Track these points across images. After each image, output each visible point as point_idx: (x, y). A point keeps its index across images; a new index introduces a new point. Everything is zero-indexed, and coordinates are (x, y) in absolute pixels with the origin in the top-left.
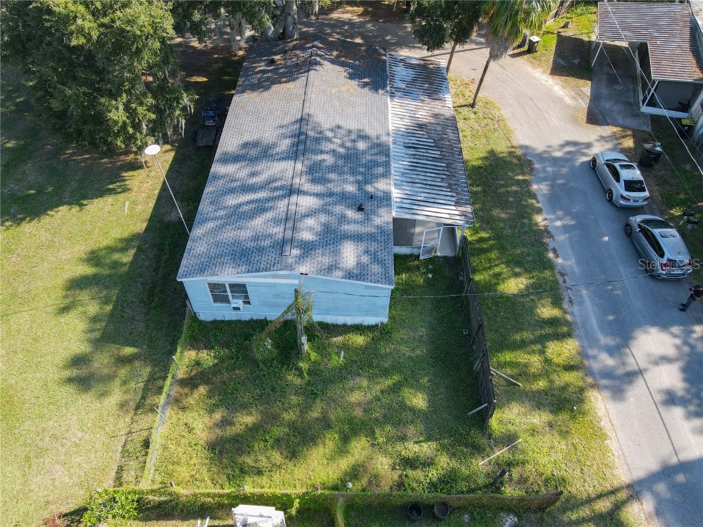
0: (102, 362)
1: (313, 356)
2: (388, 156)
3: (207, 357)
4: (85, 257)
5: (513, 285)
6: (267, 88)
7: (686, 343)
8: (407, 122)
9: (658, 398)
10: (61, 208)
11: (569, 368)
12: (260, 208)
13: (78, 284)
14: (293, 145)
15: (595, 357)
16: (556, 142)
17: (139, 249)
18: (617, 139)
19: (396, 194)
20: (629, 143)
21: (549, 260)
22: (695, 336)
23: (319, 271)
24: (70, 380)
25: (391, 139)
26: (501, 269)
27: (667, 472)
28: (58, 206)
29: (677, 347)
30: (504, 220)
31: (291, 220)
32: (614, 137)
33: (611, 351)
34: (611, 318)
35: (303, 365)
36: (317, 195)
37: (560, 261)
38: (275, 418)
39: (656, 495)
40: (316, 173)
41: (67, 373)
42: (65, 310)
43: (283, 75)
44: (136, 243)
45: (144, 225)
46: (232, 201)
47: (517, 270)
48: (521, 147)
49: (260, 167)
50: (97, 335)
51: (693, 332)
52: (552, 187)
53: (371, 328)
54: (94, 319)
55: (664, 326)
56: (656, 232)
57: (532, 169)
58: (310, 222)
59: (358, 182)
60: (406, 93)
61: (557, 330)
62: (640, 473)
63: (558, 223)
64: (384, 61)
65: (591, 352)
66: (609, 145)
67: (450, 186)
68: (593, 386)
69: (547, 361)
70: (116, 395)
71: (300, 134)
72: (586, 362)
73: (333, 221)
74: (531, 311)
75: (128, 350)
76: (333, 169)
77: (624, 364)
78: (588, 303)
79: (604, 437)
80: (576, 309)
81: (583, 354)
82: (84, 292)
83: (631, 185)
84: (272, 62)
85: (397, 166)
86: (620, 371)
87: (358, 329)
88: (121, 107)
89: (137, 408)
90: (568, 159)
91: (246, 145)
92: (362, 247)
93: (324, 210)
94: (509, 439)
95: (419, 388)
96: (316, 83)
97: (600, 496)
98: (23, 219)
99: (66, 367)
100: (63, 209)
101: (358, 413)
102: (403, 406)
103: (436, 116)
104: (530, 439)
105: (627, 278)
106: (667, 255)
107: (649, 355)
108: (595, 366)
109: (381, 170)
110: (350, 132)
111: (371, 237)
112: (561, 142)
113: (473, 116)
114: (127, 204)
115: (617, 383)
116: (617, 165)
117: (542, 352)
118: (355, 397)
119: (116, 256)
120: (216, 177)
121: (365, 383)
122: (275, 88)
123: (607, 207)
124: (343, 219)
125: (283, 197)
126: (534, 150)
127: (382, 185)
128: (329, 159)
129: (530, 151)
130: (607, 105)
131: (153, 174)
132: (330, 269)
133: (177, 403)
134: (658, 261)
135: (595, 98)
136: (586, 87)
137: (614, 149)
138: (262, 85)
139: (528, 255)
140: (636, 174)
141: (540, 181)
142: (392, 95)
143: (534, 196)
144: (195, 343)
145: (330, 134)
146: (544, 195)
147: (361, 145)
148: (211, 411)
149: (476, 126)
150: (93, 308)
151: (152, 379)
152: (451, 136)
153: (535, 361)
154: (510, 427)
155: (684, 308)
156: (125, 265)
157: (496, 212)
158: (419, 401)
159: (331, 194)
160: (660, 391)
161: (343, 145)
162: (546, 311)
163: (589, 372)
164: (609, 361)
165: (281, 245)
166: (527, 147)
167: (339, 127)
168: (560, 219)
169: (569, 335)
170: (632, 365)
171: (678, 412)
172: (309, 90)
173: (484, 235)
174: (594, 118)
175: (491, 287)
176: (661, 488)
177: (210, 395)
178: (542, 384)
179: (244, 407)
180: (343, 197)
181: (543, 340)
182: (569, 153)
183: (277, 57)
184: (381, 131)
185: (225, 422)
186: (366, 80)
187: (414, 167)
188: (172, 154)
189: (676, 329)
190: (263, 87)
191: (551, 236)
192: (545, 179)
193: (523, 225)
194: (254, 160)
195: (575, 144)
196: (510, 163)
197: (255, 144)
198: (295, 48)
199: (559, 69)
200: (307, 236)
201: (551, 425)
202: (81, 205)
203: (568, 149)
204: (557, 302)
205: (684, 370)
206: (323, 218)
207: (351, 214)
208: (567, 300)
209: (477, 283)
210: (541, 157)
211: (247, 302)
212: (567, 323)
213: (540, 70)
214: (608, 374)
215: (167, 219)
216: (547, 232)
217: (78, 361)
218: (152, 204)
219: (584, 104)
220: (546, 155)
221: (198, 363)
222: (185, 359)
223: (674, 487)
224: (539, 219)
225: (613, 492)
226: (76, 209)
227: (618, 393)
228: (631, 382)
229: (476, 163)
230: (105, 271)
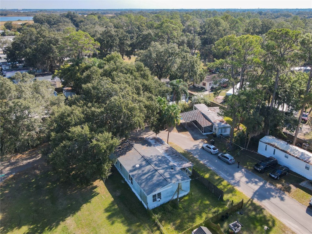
0: (134, 228)
2: (167, 158)
4: (104, 212)
5: (207, 176)
6: (125, 154)
7: (243, 173)
8: (163, 151)
9: (245, 183)
11: (228, 185)
12: (152, 176)
13: (109, 217)
14: (146, 162)
15: (231, 182)
16: (192, 146)
17: (118, 204)
19: (175, 164)
20: (206, 142)
23: (176, 181)
25: (164, 155)
26: (202, 174)
27: (255, 193)
28: (82, 205)
29: (242, 174)
31: (162, 175)
32: (202, 141)
33: (232, 179)
34: (228, 174)
36: (162, 169)
37: (211, 168)
38: (184, 218)
39: (255, 197)
42: (112, 223)
43: (127, 150)
44: (115, 203)
46: (144, 178)
47: (205, 173)
48: (185, 150)
49: (143, 169)
50: (127, 224)
51: (243, 171)
52: (198, 155)
53: (187, 195)
54: (122, 222)
55: (238, 172)
56: (224, 155)
59: (166, 165)
60: (157, 145)
61: (221, 180)
62: (251, 196)
63: (205, 162)
64: (146, 140)
67: (183, 160)
68: (234, 186)
69: (224, 186)
70: (145, 232)
71: (145, 159)
74: (214, 179)
75: (138, 224)
76: (159, 164)
77: (236, 181)
78: (222, 174)
79: (242, 193)
81: (228, 182)
82: (113, 218)
83: (214, 149)
84: (120, 148)
85: (170, 160)
87: (184, 196)
89: (152, 232)
92: (179, 175)
93: (166, 171)
94: (228, 200)
95: (206, 200)
96: (137, 149)
97: (248, 201)
100: (84, 205)
101: (198, 210)
102: (205, 205)
103: (167, 148)
104: (231, 199)
105: (226, 167)
106: (230, 158)
107: (239, 177)
108: (232, 183)
109: (168, 161)
110: (155, 156)
111: (179, 173)
112: (193, 146)
114: (102, 196)
115: (237, 184)
116: (208, 146)
117: (222, 185)
118: (195, 208)
119: (113, 208)
120: (134, 175)
121: (195, 205)
122: (127, 153)
123: (211, 155)
124: (171, 172)
125: (156, 172)
126: (189, 149)
127: (171, 164)
128: (157, 162)
130: (196, 135)
131: (101, 187)
132: (178, 180)
134: (228, 160)
135: (192, 135)
136: (188, 133)
137: (204, 144)
139: (205, 169)
140: (213, 146)
141: (195, 155)
142: (155, 146)
143: (196, 158)
145: (151, 158)
146: (198, 158)
147: (160, 158)
148: (169, 224)
150: (119, 220)
152: (174, 151)
153: (222, 187)
154: (227, 199)
155: (238, 167)
156: (117, 208)
158: (207, 202)
160: (245, 182)
161: (156, 159)
163: (232, 184)
164: (233, 181)
165: (165, 180)
166: (187, 149)
169: (224, 180)
171: (250, 184)
174: (195, 139)
176: (256, 196)
177: (166, 222)
178: (226, 190)
179: (175, 220)
181: (220, 182)
182: (196, 148)
183: (120, 146)
184: (161, 154)
185: (174, 224)
186: (147, 145)
188: (102, 181)
189: (240, 171)
190: (124, 154)
193: (199, 164)
194: (139, 169)
195: (196, 145)
196: (186, 154)
198: (123, 143)
199: (179, 131)
200: (168, 176)
201: (233, 195)
202: (89, 202)
203: (196, 147)
204: (217, 175)
205: (246, 177)
206: (167, 173)
207: (171, 170)
210: (191, 150)
211: (161, 199)
212: (221, 178)
213: (176, 132)
214: (235, 183)
215: (117, 195)
216: (205, 164)
217: (128, 231)
219: (191, 137)
223: (257, 195)
224: (201, 162)
225: (250, 200)
226: (88, 204)
227: (239, 185)
228: (239, 183)
230: (113, 212)
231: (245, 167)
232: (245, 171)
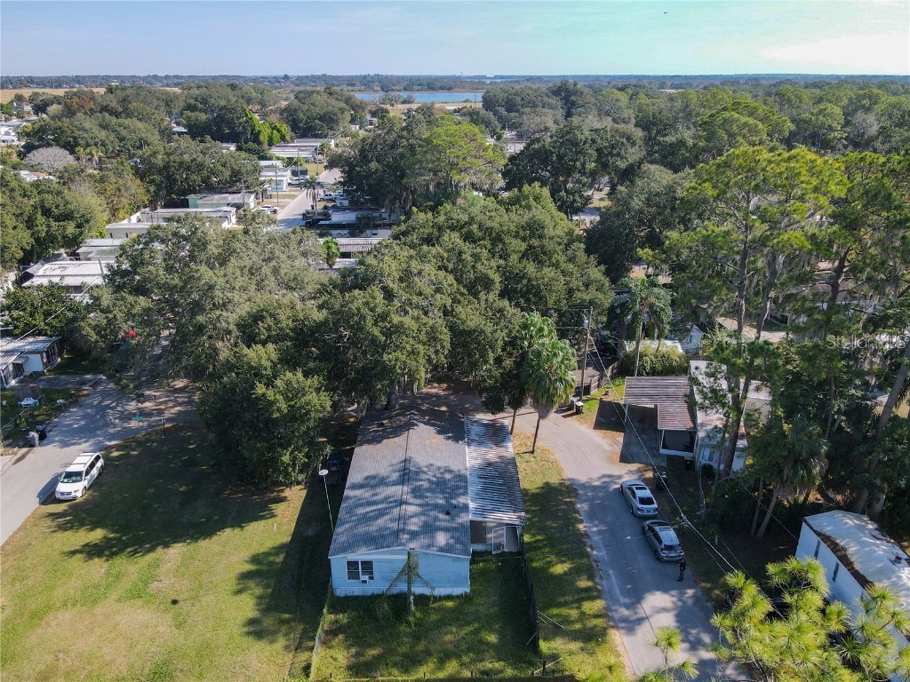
0: (268, 622)
1: (418, 614)
2: (466, 482)
3: (343, 618)
4: (247, 559)
5: (559, 569)
6: (380, 442)
7: (680, 600)
8: (479, 461)
10: (226, 530)
11: (596, 616)
12: (381, 513)
13: (245, 576)
14: (400, 476)
15: (616, 611)
16: (596, 475)
17: (287, 555)
18: (641, 472)
19: (472, 505)
20: (649, 474)
21: (587, 552)
22: (686, 596)
23: (422, 547)
24: (248, 633)
25: (468, 472)
26: (552, 558)
29: (674, 603)
30: (555, 528)
31: (402, 519)
32: (639, 470)
34: (629, 587)
35: (411, 619)
36: (418, 505)
37: (595, 552)
38: (393, 651)
40: (417, 492)
41: (246, 629)
42: (239, 592)
43: (391, 433)
44: (285, 550)
45: (290, 538)
46: (361, 511)
47: (563, 559)
48: (569, 479)
49: (378, 490)
50: (264, 606)
51: (686, 593)
52: (592, 506)
53: (458, 597)
54: (260, 598)
55: (666, 590)
56: (658, 529)
57: (577, 494)
58: (415, 520)
59: (445, 498)
60: (480, 443)
61: (590, 595)
63: (595, 529)
64: (463, 422)
65: (613, 608)
66: (635, 477)
67: (510, 501)
68: (613, 627)
69: (583, 613)
70: (281, 642)
71: (405, 469)
72: (610, 614)
73: (430, 520)
74: (573, 583)
75: (286, 616)
76: (429, 490)
77: (636, 614)
78: (613, 578)
80: (604, 583)
81: (607, 608)
82: (250, 581)
83: (644, 501)
84: (382, 425)
85: (471, 489)
86: (634, 618)
87: (449, 597)
88: (288, 454)
89: (296, 649)
90: (604, 487)
91: (367, 478)
92: (449, 535)
93: (423, 513)
94: (554, 658)
95: (491, 631)
96: (414, 438)
98: (199, 538)
99: (244, 625)
100: (228, 531)
101: (450, 647)
102: (481, 642)
103: (501, 457)
104: (568, 658)
105: (642, 562)
106: (664, 542)
107: (654, 608)
108: (616, 615)
109: (462, 491)
110: (439, 468)
111: (455, 529)
112: (599, 475)
113: (533, 459)
114: (275, 525)
115: (631, 625)
116: (634, 487)
117: (579, 608)
118: (449, 637)
119: (271, 558)
120: (348, 498)
121: (454, 630)
122: (385, 441)
123: (631, 517)
124: (436, 518)
125: (396, 506)
126: (578, 481)
127: (462, 500)
128: (426, 485)
129: (576, 482)
130: (635, 449)
131: (292, 505)
132: (428, 546)
133: (326, 643)
134: (658, 548)
135: (626, 445)
136: (620, 437)
137: (639, 479)
138: (376, 440)
139: (572, 549)
140: (647, 493)
141: (582, 502)
142: (469, 444)
143: (578, 512)
144: (333, 610)
145: (425, 469)
146: (585, 511)
147: (448, 476)
148: (348, 648)
149: (534, 466)
150: (258, 591)
151: (304, 632)
152: (512, 470)
153: (574, 613)
154: (555, 651)
155: (680, 579)
156: (277, 564)
157: (549, 523)
159: (427, 505)
160: (659, 628)
161: (435, 476)
162: (583, 583)
163: (611, 619)
164: (625, 612)
165: (397, 534)
166: (573, 480)
167: (432, 465)
168: (595, 526)
169: (598, 597)
170: (641, 614)
172: (409, 442)
173: (539, 537)
174: (625, 458)
175: (544, 570)
177: (346, 640)
178: (577, 626)
179: (371, 646)
180: (436, 507)
181: (580, 601)
182: (605, 482)
183: (385, 422)
184: (461, 468)
185: (357, 655)
186: (450, 435)
187: (484, 489)
188: (305, 491)
189: (674, 592)
191: (589, 537)
192: (586, 501)
193: (569, 531)
194: (373, 487)
195: (610, 476)
196: (561, 490)
197: (373, 477)
198: (397, 415)
199: (599, 425)
200: (414, 528)
201: (582, 649)
202: (242, 527)
203: (604, 480)
204: (591, 577)
205: (677, 616)
206: (423, 518)
207: (441, 516)
208: (598, 576)
209: (534, 569)
210: (583, 486)
211: (371, 578)
212: (597, 590)
213: (586, 426)
214: (625, 620)
215: (304, 534)
216: (586, 535)
217: (251, 622)
218: (293, 525)
219: (618, 449)
220: (587, 485)
221: (336, 621)
222: (328, 619)
224: (581, 526)
226: (237, 530)
227: (630, 631)
228: (639, 624)
229: (534, 491)
230: (264, 568)
231: (703, 584)
232: (694, 596)
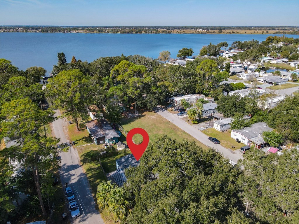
21: (91, 187)
33: (82, 178)
57: (96, 208)
65: (85, 177)
80: (87, 181)
117: (92, 174)
124: (127, 163)
125: (137, 162)
126: (96, 214)
129: (96, 213)
143: (95, 200)
153: (93, 173)
162: (92, 179)
164: (82, 177)
168: (89, 197)
170: (79, 177)
175: (102, 179)
180: (129, 166)
191: (91, 192)
200: (130, 159)
206: (129, 162)
220: (92, 213)
